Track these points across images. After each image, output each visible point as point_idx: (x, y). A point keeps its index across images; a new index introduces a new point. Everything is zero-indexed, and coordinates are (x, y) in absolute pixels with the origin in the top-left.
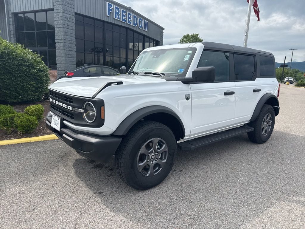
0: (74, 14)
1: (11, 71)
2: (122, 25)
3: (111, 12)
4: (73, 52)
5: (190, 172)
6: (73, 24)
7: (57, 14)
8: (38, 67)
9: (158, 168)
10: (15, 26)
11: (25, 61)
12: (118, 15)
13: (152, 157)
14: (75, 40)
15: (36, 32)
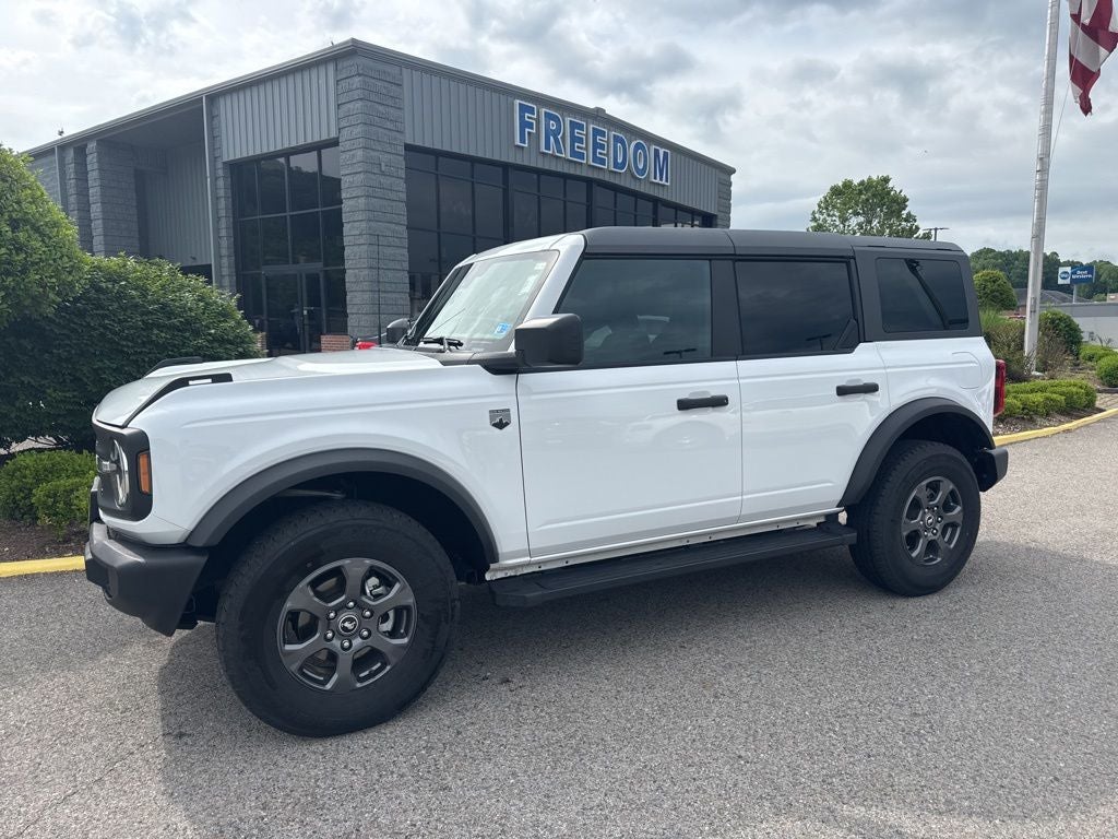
0: (401, 150)
1: (123, 346)
2: (572, 171)
3: (529, 133)
4: (400, 274)
5: (533, 688)
6: (398, 181)
7: (347, 155)
8: (213, 331)
9: (379, 665)
10: (233, 201)
11: (170, 314)
12: (556, 141)
13: (347, 624)
14: (406, 235)
15: (292, 216)
